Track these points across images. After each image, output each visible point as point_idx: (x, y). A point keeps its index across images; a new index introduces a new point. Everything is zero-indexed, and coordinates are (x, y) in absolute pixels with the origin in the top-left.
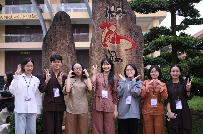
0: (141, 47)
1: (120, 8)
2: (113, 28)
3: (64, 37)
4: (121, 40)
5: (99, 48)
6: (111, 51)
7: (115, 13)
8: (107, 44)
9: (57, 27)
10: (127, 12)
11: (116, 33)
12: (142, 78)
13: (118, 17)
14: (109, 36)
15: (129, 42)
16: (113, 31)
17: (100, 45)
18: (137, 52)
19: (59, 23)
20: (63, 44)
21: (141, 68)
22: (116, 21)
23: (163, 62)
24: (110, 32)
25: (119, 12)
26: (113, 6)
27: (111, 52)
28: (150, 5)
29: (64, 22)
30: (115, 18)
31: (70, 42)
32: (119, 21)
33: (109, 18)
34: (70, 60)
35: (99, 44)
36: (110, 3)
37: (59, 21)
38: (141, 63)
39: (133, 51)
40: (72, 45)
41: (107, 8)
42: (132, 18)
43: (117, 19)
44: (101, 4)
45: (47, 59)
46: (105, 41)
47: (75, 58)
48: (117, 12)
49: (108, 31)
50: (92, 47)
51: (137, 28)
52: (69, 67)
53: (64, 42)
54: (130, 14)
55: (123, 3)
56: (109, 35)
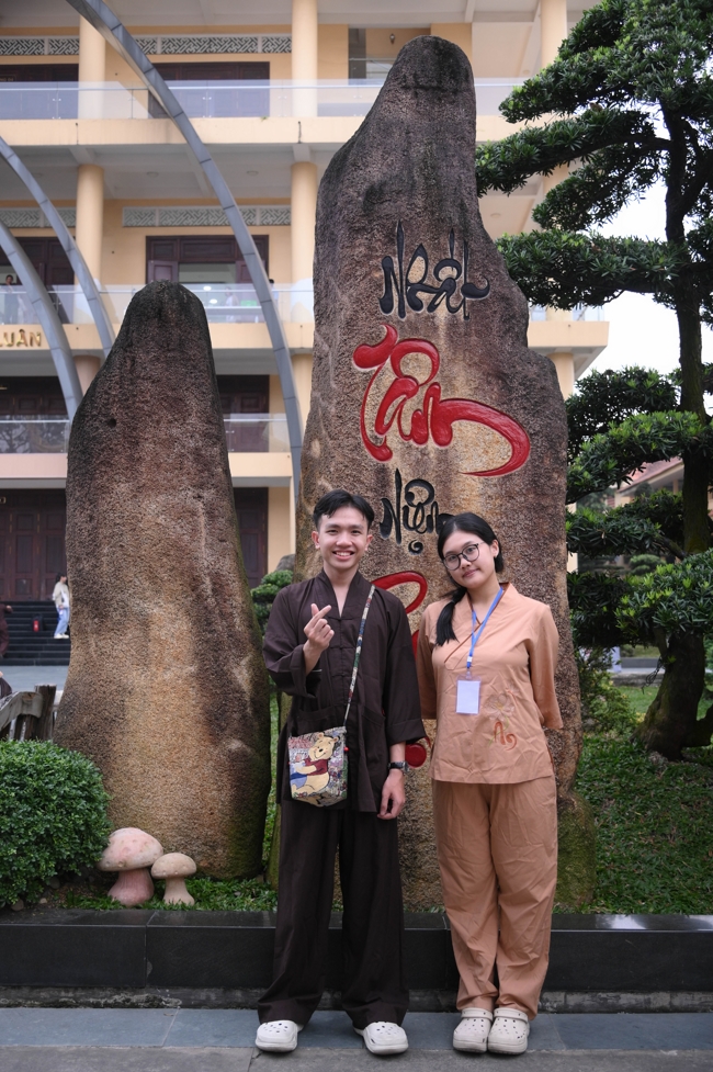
0: (558, 458)
1: (453, 266)
2: (418, 367)
3: (177, 405)
4: (455, 425)
5: (350, 465)
6: (406, 477)
7: (428, 289)
8: (388, 444)
9: (141, 356)
10: (488, 288)
11: (434, 391)
12: (563, 614)
13: (442, 313)
14: (401, 406)
15: (498, 435)
16: (420, 382)
17: (356, 448)
18: (536, 486)
19: (153, 339)
20: (170, 442)
21: (555, 564)
22: (436, 328)
23: (647, 536)
24: (404, 386)
25: (448, 287)
26: (419, 258)
27: (410, 484)
28: (588, 264)
29: (176, 332)
30: (427, 318)
31: (205, 435)
32: (448, 329)
33: (402, 313)
34: (203, 520)
35: (351, 441)
36: (406, 241)
37: (153, 329)
38: (554, 538)
39: (517, 480)
40: (216, 449)
41: (392, 269)
42: (513, 317)
43: (437, 322)
44: (362, 249)
45: (91, 518)
46: (381, 427)
47: (229, 515)
48: (437, 285)
49: (394, 377)
50: (312, 459)
51: (535, 369)
52: (196, 554)
53: (175, 432)
54: (504, 298)
55: (466, 244)
56: (400, 399)
